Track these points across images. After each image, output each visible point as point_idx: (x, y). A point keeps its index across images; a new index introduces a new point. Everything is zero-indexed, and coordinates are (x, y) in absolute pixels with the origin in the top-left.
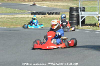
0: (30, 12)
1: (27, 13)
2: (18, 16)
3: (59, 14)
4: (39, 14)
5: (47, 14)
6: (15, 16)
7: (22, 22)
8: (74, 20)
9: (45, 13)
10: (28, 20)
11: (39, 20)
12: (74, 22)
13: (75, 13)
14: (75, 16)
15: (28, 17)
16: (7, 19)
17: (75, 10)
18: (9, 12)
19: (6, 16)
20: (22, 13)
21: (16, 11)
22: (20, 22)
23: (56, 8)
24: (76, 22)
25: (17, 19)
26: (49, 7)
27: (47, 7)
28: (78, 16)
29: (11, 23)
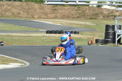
0: (44, 30)
1: (41, 31)
2: (32, 34)
3: (78, 33)
4: (56, 32)
5: (64, 33)
6: (28, 35)
7: (38, 41)
8: (110, 38)
9: (62, 31)
10: (46, 39)
11: (57, 39)
12: (110, 41)
13: (111, 31)
14: (111, 34)
15: (44, 36)
16: (20, 37)
17: (111, 27)
18: (19, 29)
19: (19, 34)
20: (36, 31)
21: (27, 28)
22: (36, 41)
23: (73, 26)
24: (112, 41)
25: (31, 38)
26: (65, 25)
27: (62, 25)
28: (114, 34)
29: (27, 42)
